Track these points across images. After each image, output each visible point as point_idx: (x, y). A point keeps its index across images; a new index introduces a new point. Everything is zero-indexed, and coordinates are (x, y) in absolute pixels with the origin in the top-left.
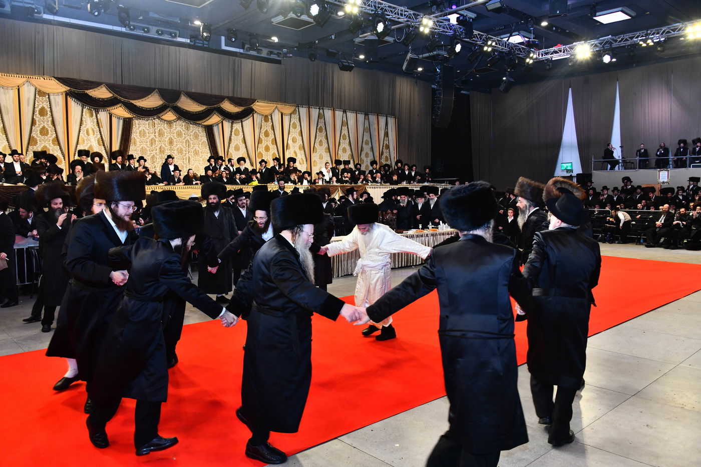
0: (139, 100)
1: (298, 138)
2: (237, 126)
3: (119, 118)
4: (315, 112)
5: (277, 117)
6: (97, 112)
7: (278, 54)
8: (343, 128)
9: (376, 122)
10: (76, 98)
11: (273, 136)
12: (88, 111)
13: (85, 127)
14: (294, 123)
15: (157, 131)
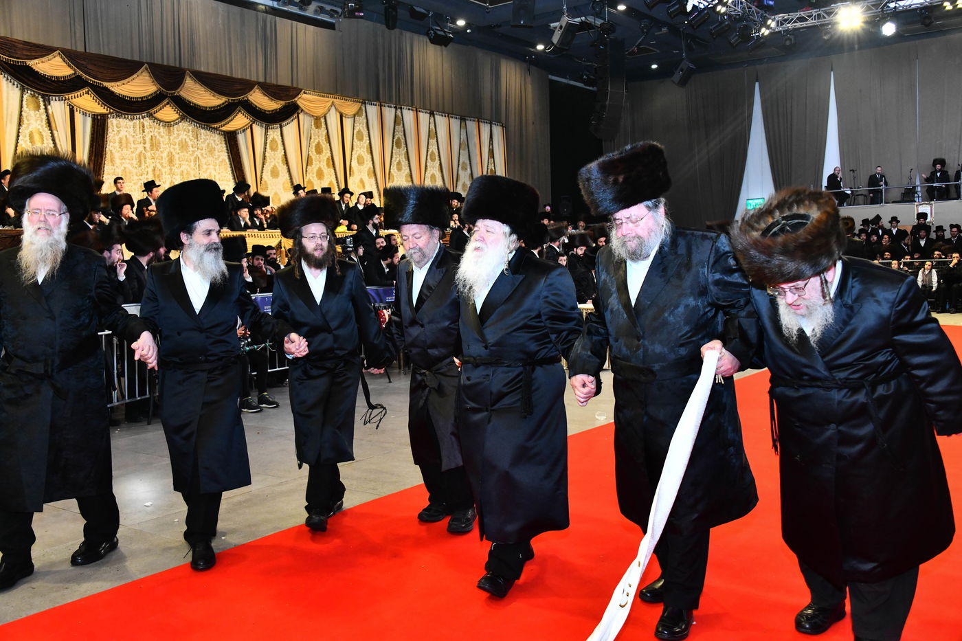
0: (118, 83)
1: (365, 157)
2: (274, 134)
3: (84, 114)
4: (389, 113)
5: (333, 119)
6: (47, 102)
7: (332, 13)
8: (430, 141)
9: (476, 132)
10: (10, 73)
11: (329, 152)
12: (31, 99)
13: (27, 128)
14: (359, 132)
15: (148, 139)
